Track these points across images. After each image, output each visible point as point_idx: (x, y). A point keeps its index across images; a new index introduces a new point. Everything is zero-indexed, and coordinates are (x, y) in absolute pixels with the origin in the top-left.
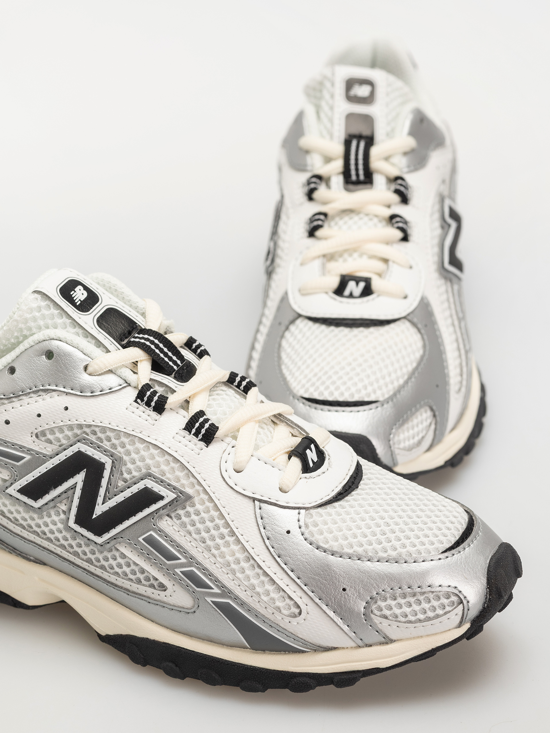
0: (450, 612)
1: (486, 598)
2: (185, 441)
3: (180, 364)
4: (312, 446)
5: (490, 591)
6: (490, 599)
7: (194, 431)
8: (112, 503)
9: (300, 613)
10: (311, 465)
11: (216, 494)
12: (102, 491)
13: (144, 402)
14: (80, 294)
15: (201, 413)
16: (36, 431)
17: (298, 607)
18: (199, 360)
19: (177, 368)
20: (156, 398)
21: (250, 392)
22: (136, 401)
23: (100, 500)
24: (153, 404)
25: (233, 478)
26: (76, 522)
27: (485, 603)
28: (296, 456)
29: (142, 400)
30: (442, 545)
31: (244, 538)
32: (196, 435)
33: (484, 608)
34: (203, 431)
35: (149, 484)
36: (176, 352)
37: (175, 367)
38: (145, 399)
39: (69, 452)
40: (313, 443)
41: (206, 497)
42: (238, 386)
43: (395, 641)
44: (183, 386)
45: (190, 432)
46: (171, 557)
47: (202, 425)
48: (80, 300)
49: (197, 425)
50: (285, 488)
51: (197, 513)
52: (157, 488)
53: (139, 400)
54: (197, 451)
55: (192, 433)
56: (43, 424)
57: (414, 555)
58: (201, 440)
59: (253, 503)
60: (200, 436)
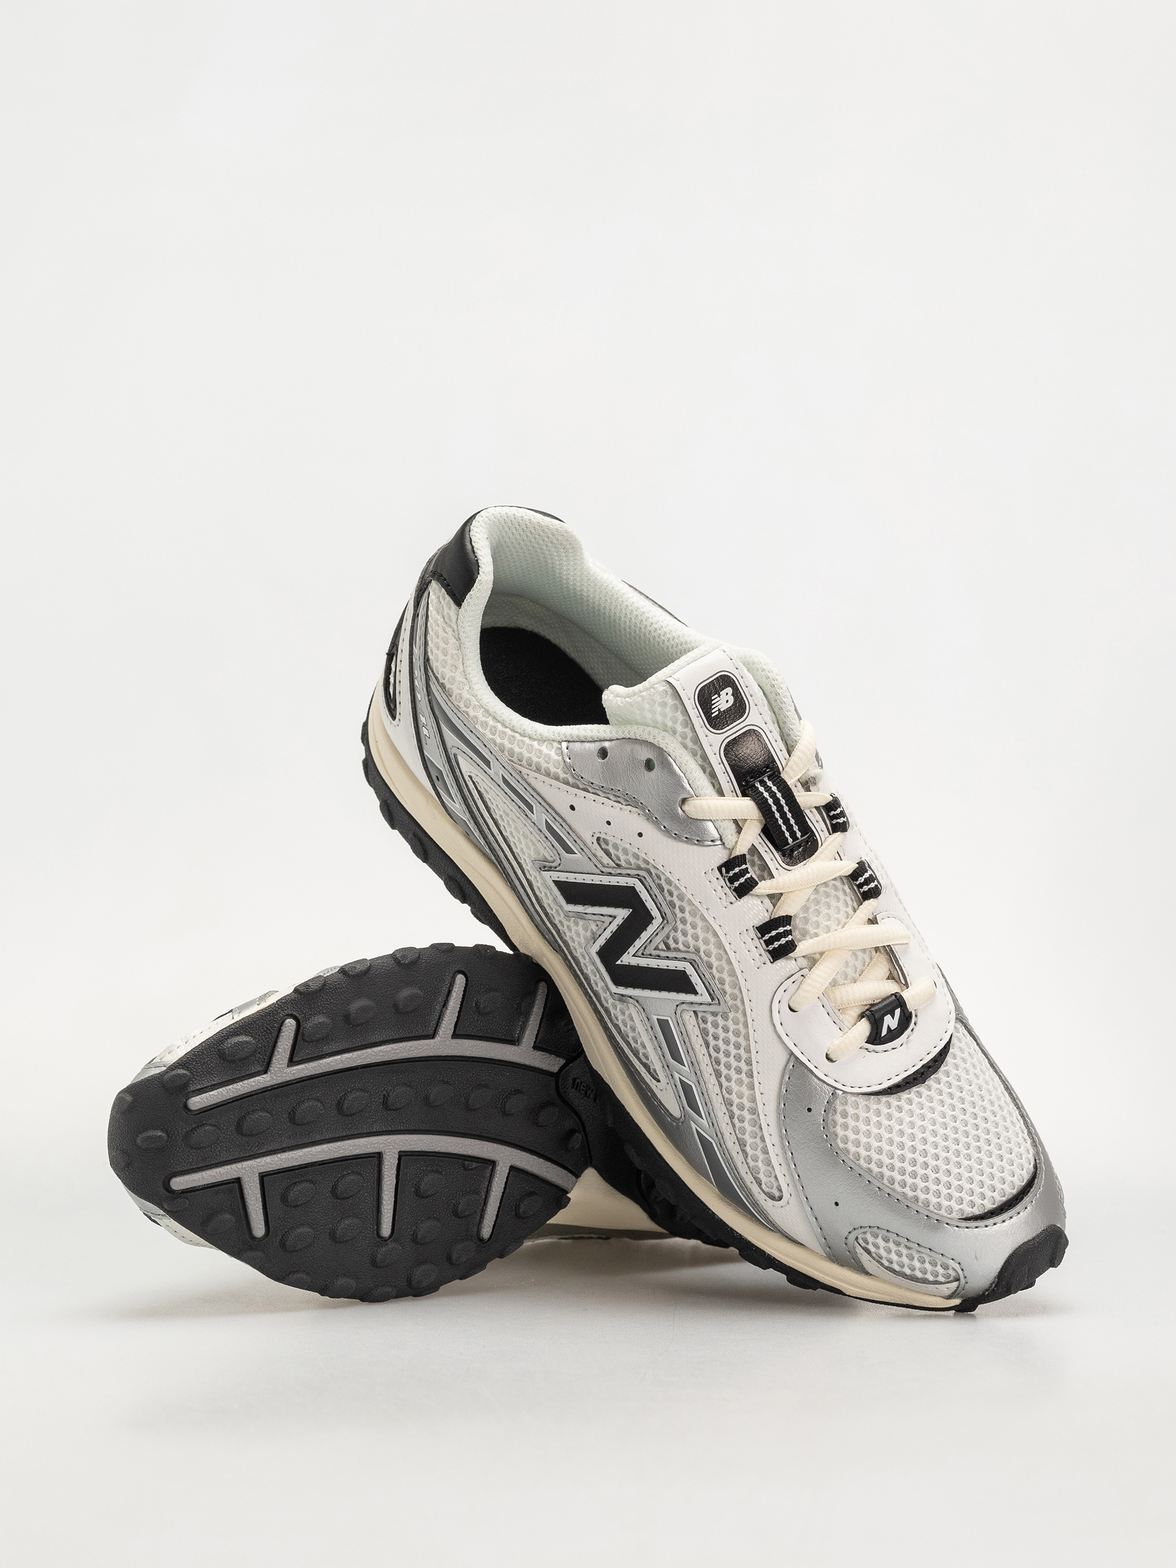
0: (941, 1283)
1: (991, 1287)
2: (751, 945)
3: (800, 837)
4: (898, 1012)
5: (998, 1283)
6: (994, 1289)
7: (767, 937)
8: (643, 962)
9: (780, 1198)
10: (884, 1032)
11: (754, 1023)
12: (638, 943)
13: (729, 875)
14: (724, 701)
15: (787, 920)
16: (599, 835)
17: (780, 1190)
18: (830, 834)
19: (793, 841)
20: (742, 880)
21: (866, 903)
22: (719, 869)
23: (632, 950)
24: (736, 884)
25: (781, 1014)
26: (599, 953)
27: (987, 1290)
28: (869, 1019)
29: (727, 872)
30: (971, 1210)
31: (759, 1087)
32: (768, 943)
33: (983, 1294)
34: (776, 944)
35: (690, 971)
36: (802, 821)
37: (790, 840)
38: (731, 873)
39: (623, 881)
40: (901, 1007)
41: (742, 1019)
42: (860, 886)
43: (871, 1275)
44: (790, 870)
45: (763, 936)
46: (677, 1057)
47: (778, 937)
48: (719, 709)
49: (774, 933)
50: (832, 1056)
51: (726, 1030)
52: (695, 979)
53: (724, 870)
54: (759, 964)
55: (764, 939)
56: (608, 833)
57: (931, 1208)
58: (769, 951)
59: (788, 1056)
60: (771, 948)
